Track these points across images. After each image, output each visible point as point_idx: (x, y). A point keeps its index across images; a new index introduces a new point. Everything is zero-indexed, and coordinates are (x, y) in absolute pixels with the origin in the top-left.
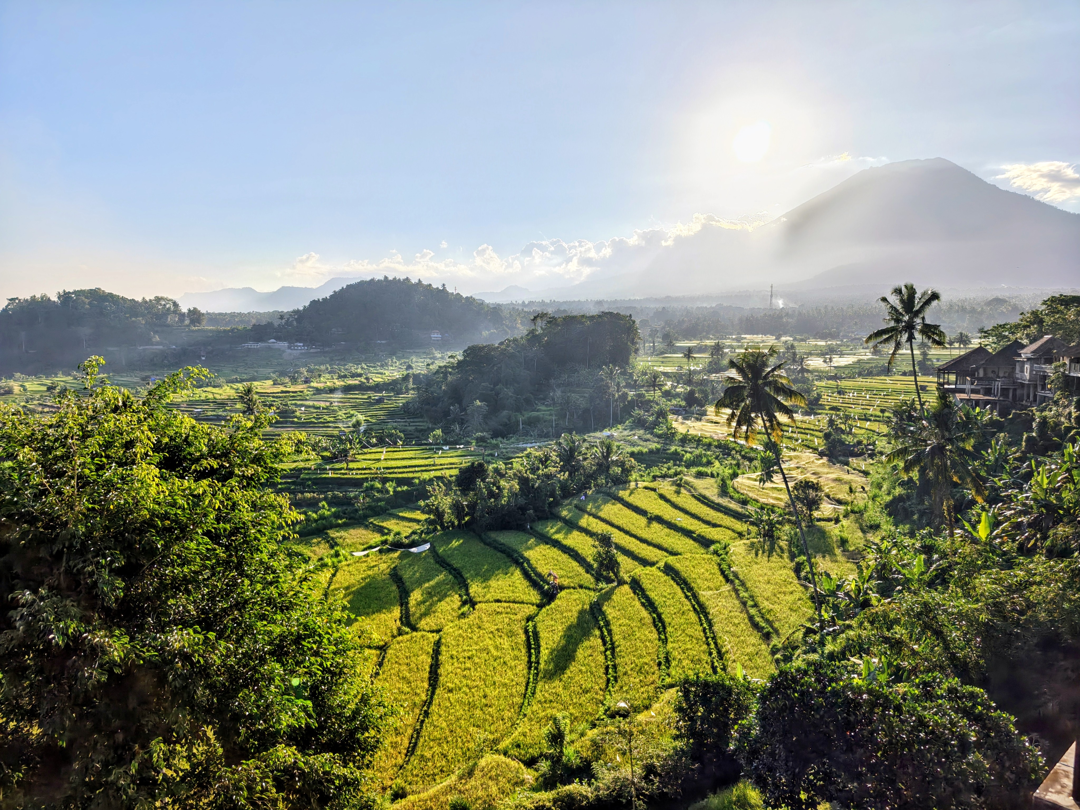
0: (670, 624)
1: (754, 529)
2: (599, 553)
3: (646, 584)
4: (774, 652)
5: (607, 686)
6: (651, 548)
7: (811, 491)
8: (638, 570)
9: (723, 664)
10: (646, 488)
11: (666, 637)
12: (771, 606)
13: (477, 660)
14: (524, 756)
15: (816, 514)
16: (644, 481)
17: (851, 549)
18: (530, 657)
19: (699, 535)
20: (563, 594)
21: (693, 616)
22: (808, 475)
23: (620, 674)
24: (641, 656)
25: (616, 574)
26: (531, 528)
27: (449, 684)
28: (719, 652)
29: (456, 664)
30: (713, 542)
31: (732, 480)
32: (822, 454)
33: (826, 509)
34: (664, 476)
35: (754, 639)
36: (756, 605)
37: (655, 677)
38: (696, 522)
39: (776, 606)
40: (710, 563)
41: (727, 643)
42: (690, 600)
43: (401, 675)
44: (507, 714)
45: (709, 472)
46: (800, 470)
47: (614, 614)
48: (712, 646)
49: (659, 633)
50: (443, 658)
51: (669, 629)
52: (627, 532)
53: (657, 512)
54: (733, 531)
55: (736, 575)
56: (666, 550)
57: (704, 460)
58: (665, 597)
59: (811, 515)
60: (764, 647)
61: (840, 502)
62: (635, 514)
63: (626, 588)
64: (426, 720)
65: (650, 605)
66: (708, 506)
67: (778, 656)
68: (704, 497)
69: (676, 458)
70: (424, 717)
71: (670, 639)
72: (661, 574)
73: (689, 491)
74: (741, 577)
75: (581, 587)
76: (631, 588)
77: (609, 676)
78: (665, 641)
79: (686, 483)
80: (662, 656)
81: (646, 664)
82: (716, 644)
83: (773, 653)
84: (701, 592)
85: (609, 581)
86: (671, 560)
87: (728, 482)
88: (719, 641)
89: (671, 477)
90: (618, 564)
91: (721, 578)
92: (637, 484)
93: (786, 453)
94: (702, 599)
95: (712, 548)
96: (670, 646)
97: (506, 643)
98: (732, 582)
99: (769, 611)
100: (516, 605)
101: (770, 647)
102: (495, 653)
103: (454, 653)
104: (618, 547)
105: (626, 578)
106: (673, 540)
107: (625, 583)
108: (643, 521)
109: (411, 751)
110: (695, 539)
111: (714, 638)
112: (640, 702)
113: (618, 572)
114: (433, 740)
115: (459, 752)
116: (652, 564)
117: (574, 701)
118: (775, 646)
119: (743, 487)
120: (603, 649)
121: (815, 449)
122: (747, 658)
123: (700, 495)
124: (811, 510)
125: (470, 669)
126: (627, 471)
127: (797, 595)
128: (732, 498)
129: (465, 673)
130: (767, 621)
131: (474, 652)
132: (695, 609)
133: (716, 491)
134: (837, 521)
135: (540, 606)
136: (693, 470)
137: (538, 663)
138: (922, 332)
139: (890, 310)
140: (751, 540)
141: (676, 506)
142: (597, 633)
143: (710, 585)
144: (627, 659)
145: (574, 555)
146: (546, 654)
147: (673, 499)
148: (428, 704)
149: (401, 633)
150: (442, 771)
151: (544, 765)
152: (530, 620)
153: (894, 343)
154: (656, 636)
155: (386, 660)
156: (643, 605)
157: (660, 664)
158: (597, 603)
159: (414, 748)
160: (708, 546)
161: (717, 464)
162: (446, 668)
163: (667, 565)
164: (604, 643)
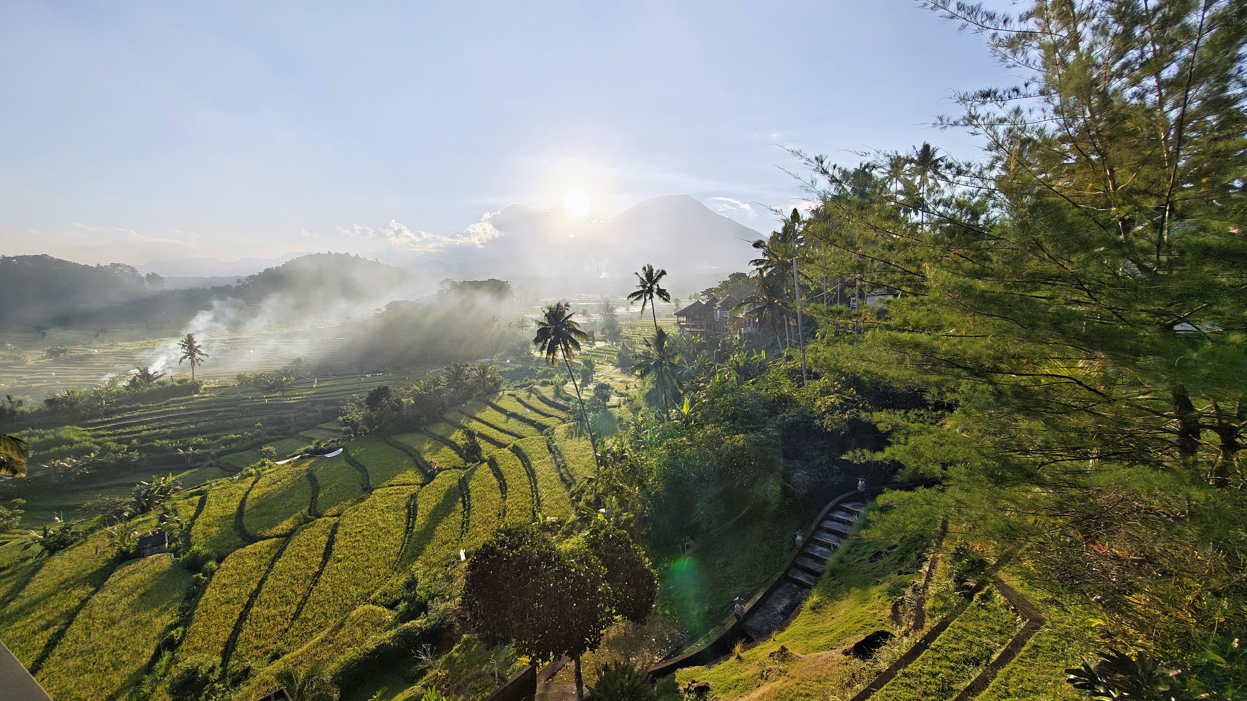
0: (510, 486)
1: (572, 417)
2: (466, 444)
3: (499, 461)
5: (461, 537)
6: (507, 435)
7: (606, 390)
8: (496, 451)
10: (509, 395)
11: (506, 495)
12: (574, 466)
13: (366, 533)
14: (389, 601)
15: (608, 404)
16: (509, 390)
17: (623, 423)
18: (408, 524)
19: (538, 424)
20: (440, 474)
21: (526, 478)
22: (607, 380)
23: (470, 526)
24: (487, 512)
25: (479, 456)
26: (425, 429)
27: (339, 556)
28: (538, 501)
29: (348, 539)
30: (546, 427)
31: (563, 385)
32: (617, 367)
33: (614, 400)
34: (522, 387)
35: (561, 489)
36: (565, 467)
38: (538, 415)
39: (577, 466)
40: (542, 442)
41: (544, 493)
42: (526, 468)
43: (300, 555)
44: (382, 571)
45: (550, 381)
46: (602, 377)
47: (474, 484)
48: (535, 497)
49: (502, 493)
50: (339, 535)
51: (509, 490)
52: (492, 426)
53: (514, 410)
54: (560, 418)
55: (556, 447)
56: (516, 435)
57: (549, 373)
58: (510, 468)
59: (605, 405)
60: (566, 493)
61: (622, 395)
62: (499, 413)
63: (486, 464)
64: (315, 588)
65: (499, 474)
66: (547, 403)
67: (574, 498)
68: (545, 398)
69: (532, 374)
70: (313, 585)
71: (509, 497)
72: (509, 452)
73: (536, 394)
74: (559, 448)
75: (455, 467)
76: (489, 464)
77: (463, 529)
78: (505, 498)
79: (535, 389)
80: (501, 509)
81: (490, 516)
82: (537, 495)
83: (571, 496)
84: (533, 462)
85: (474, 461)
86: (518, 442)
87: (561, 387)
88: (539, 494)
89: (526, 387)
90: (481, 449)
91: (547, 451)
92: (503, 393)
93: (597, 366)
94: (533, 466)
95: (545, 431)
96: (507, 501)
97: (391, 516)
98: (553, 453)
99: (572, 469)
100: (404, 487)
101: (570, 492)
102: (381, 525)
103: (348, 530)
105: (486, 457)
106: (521, 428)
107: (486, 461)
108: (504, 417)
110: (535, 426)
111: (537, 492)
113: (481, 455)
114: (317, 603)
115: (338, 608)
116: (505, 446)
117: (435, 551)
118: (572, 491)
119: (568, 390)
120: (463, 510)
121: (613, 363)
123: (543, 397)
124: (605, 402)
125: (358, 541)
126: (497, 385)
127: (590, 457)
128: (561, 398)
129: (354, 544)
130: (571, 476)
131: (365, 527)
132: (528, 473)
133: (553, 393)
134: (619, 406)
135: (422, 485)
136: (541, 381)
137: (413, 528)
138: (657, 293)
139: (639, 280)
140: (570, 424)
141: (526, 406)
142: (460, 499)
143: (540, 456)
144: (477, 515)
145: (453, 445)
146: (420, 520)
147: (526, 401)
148: (318, 574)
149: (307, 521)
150: (320, 627)
151: (402, 606)
152: (413, 497)
153: (643, 300)
154: (499, 495)
155: (290, 544)
156: (495, 475)
157: (499, 515)
158: (464, 478)
159: (299, 613)
160: (543, 430)
161: (557, 375)
162: (340, 543)
163: (515, 446)
164: (464, 506)
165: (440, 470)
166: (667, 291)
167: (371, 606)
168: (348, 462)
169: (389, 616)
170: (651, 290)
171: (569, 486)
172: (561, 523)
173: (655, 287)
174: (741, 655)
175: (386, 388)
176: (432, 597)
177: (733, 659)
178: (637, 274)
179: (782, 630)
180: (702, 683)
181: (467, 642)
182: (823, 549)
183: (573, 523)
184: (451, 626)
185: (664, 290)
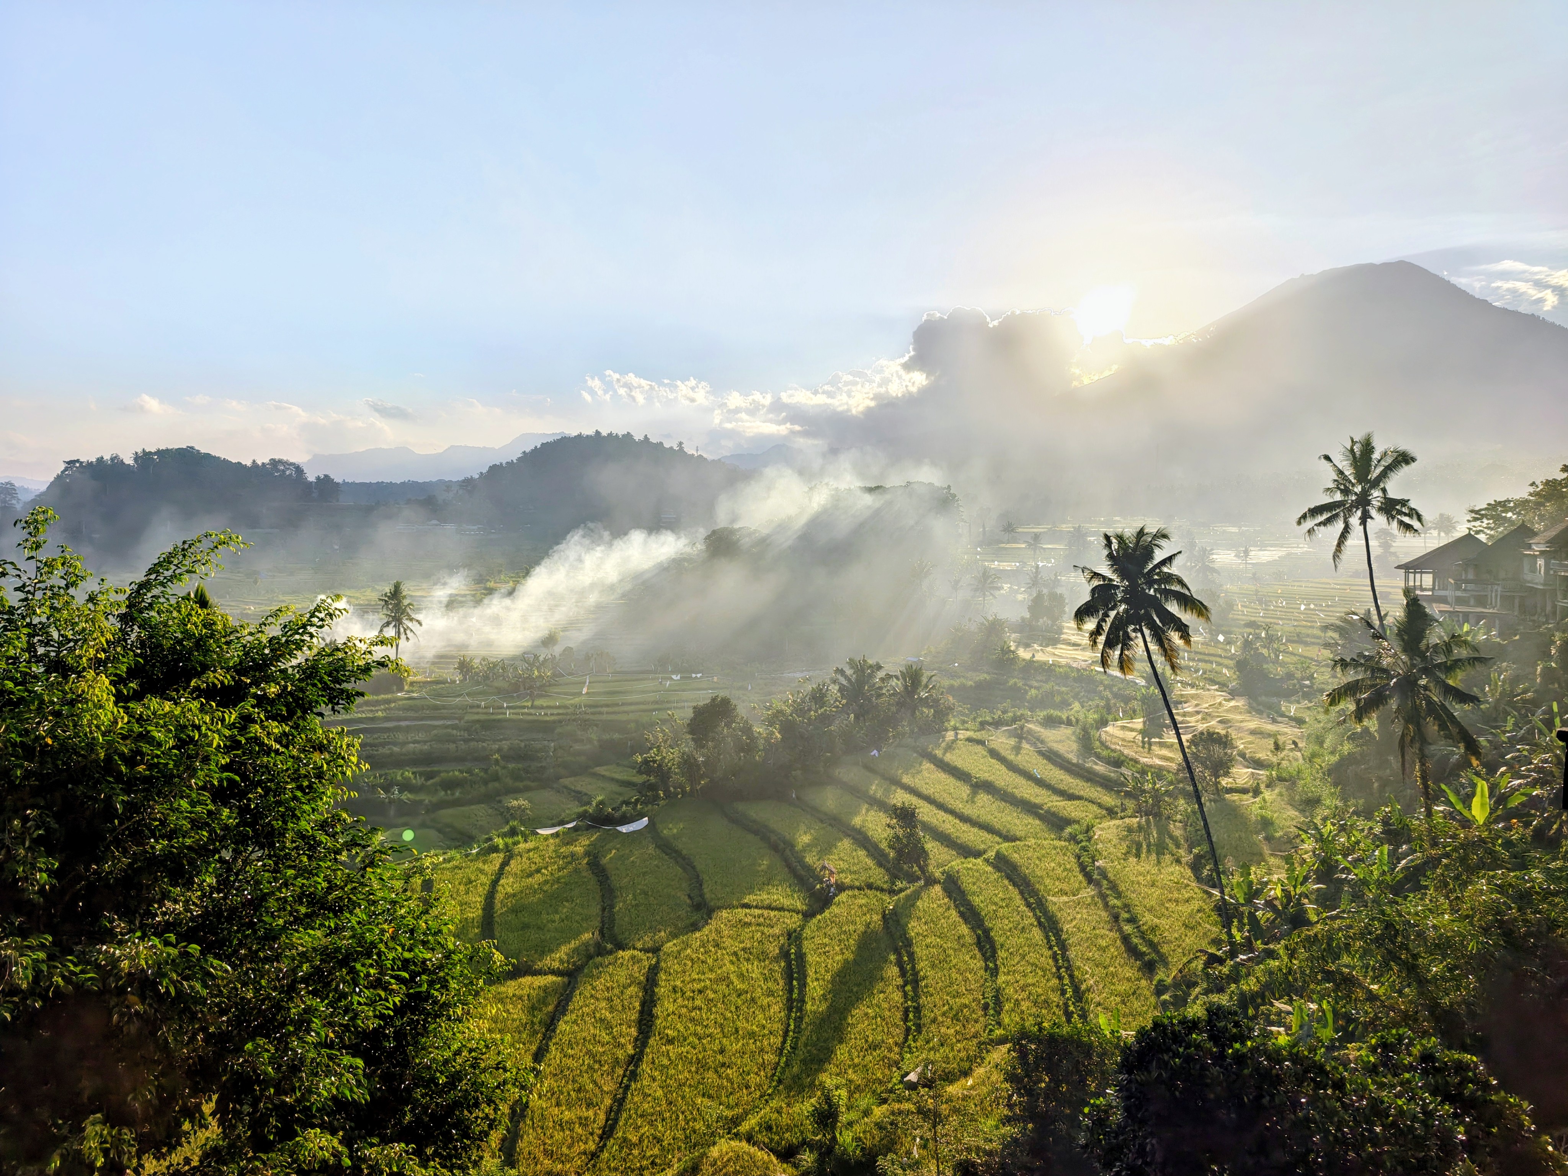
0: (1002, 946)
1: (1130, 804)
2: (897, 837)
3: (967, 883)
4: (1160, 989)
5: (906, 1039)
6: (976, 830)
7: (1217, 748)
8: (957, 864)
9: (1082, 1009)
10: (969, 740)
11: (996, 965)
12: (1156, 921)
13: (711, 995)
14: (778, 1143)
15: (1225, 782)
16: (967, 730)
17: (1277, 835)
18: (791, 991)
19: (1048, 812)
20: (843, 897)
21: (1037, 934)
22: (1213, 723)
23: (924, 1021)
24: (958, 995)
25: (922, 869)
26: (798, 798)
27: (669, 1032)
28: (1076, 990)
29: (680, 1000)
30: (1069, 822)
31: (1098, 729)
32: (1233, 694)
33: (1241, 775)
34: (997, 724)
35: (1129, 971)
36: (1132, 920)
37: (978, 1027)
38: (1045, 791)
39: (1163, 921)
40: (1064, 854)
41: (1088, 976)
42: (1033, 910)
43: (598, 1015)
44: (753, 1079)
45: (1064, 717)
46: (1200, 717)
47: (918, 929)
48: (1066, 981)
49: (986, 960)
50: (662, 990)
51: (1002, 954)
52: (941, 807)
53: (985, 776)
54: (1100, 806)
55: (1103, 873)
56: (999, 833)
57: (1058, 699)
58: (996, 904)
59: (1217, 783)
60: (1144, 983)
61: (1261, 764)
62: (952, 779)
63: (937, 889)
64: (633, 1086)
65: (971, 916)
66: (1062, 767)
67: (1166, 997)
68: (1057, 754)
70: (630, 1080)
71: (1002, 969)
72: (989, 869)
73: (1034, 744)
74: (1110, 875)
75: (870, 886)
76: (945, 889)
77: (909, 1024)
78: (994, 972)
79: (1030, 731)
80: (990, 994)
81: (966, 1006)
82: (1071, 976)
83: (1159, 992)
84: (1050, 898)
85: (912, 878)
86: (1005, 847)
87: (1093, 732)
88: (1076, 973)
89: (1007, 725)
90: (925, 855)
91: (1081, 877)
92: (957, 734)
94: (1052, 908)
95: (1069, 830)
96: (1001, 978)
97: (755, 970)
98: (1098, 884)
99: (1154, 929)
100: (772, 913)
101: (1154, 983)
102: (739, 985)
103: (678, 983)
104: (928, 828)
105: (938, 874)
106: (1009, 818)
107: (936, 881)
108: (965, 791)
109: (608, 1132)
110: (1041, 817)
111: (1069, 969)
112: (955, 1065)
113: (926, 865)
114: (642, 1116)
115: (680, 1134)
116: (978, 854)
117: (856, 1061)
118: (1160, 981)
119: (1114, 740)
120: (900, 981)
121: (1223, 686)
122: (1118, 999)
123: (1051, 751)
124: (1217, 777)
125: (700, 1009)
126: (942, 714)
127: (1195, 905)
128: (1098, 756)
129: (693, 1014)
130: (1150, 944)
131: (708, 982)
132: (1040, 924)
133: (1075, 746)
134: (1256, 792)
135: (808, 915)
136: (1042, 714)
137: (803, 1001)
138: (1384, 511)
139: (1334, 475)
140: (1127, 820)
141: (1012, 767)
142: (892, 957)
143: (1065, 887)
144: (936, 998)
145: (862, 840)
146: (816, 988)
147: (1011, 757)
148: (635, 1060)
149: (601, 951)
150: (654, 1163)
151: (807, 1159)
152: (794, 937)
153: (1340, 525)
154: (980, 963)
155: (578, 992)
156: (962, 915)
158: (894, 912)
159: (613, 1127)
160: (1061, 829)
161: (1076, 706)
162: (666, 1007)
163: (999, 856)
164: (903, 973)
165: (841, 888)
166: (1414, 505)
167: (744, 1146)
168: (660, 847)
170: (1364, 502)
173: (1377, 494)
178: (1327, 458)
185: (1403, 502)
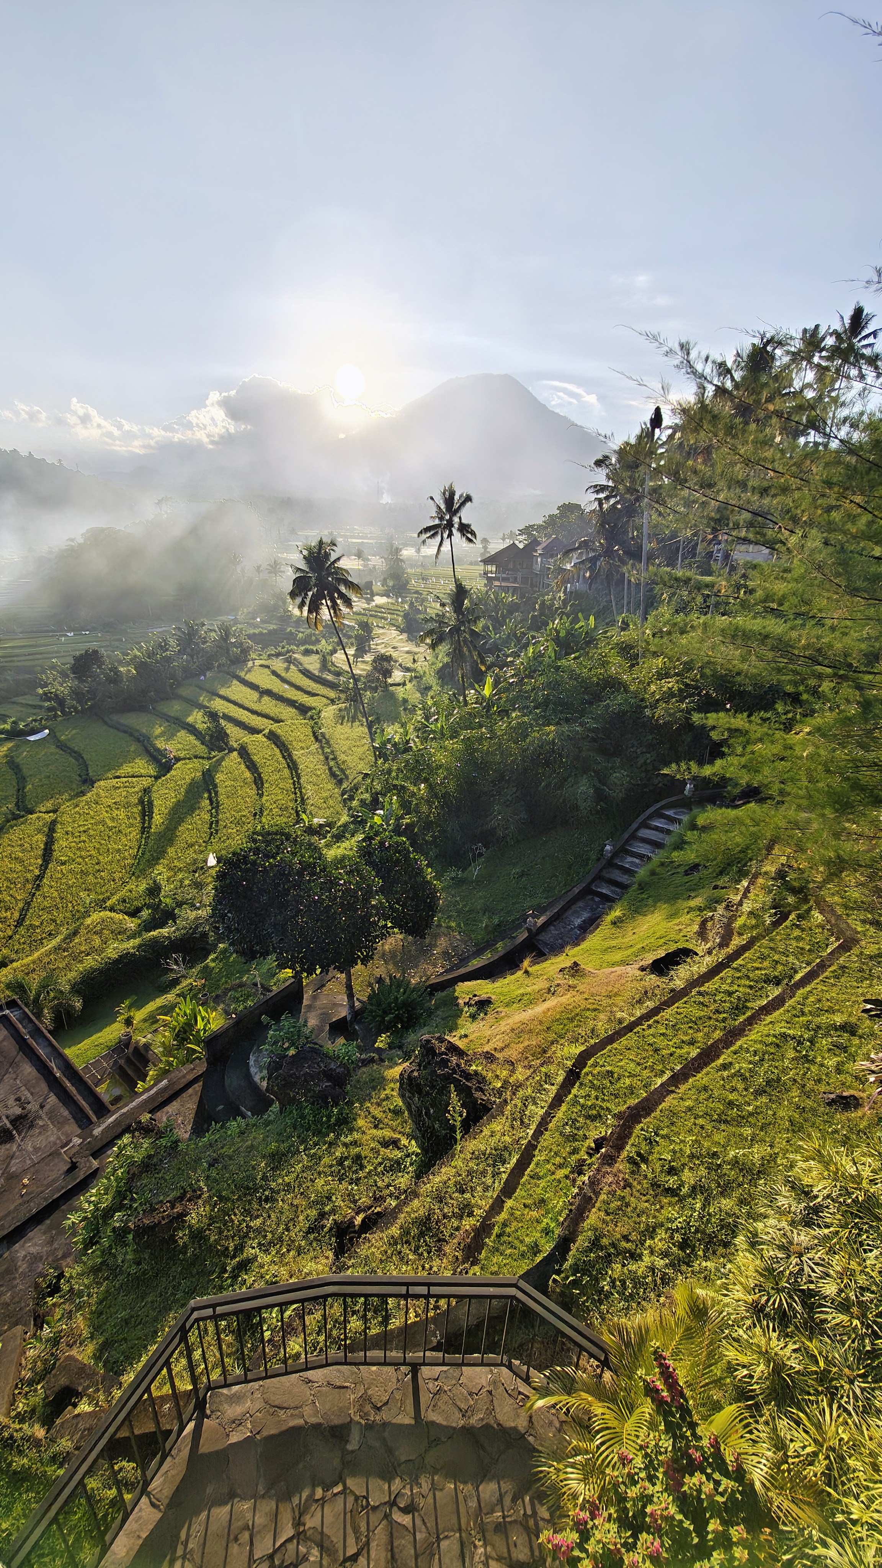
0: (267, 781)
1: (343, 696)
2: (209, 728)
3: (251, 749)
4: (344, 792)
5: (210, 838)
6: (260, 718)
7: (387, 662)
8: (247, 738)
9: (305, 808)
10: (261, 666)
11: (262, 792)
12: (346, 758)
13: (91, 832)
14: (129, 908)
15: (389, 681)
16: (260, 660)
17: (408, 706)
18: (144, 823)
19: (300, 704)
20: (179, 765)
21: (286, 772)
22: (389, 649)
23: (220, 827)
24: (240, 810)
25: (226, 744)
26: (153, 708)
27: (63, 858)
28: (302, 799)
29: (71, 839)
30: (310, 709)
31: (331, 655)
32: (402, 631)
33: (397, 676)
34: (278, 655)
35: (330, 785)
36: (335, 759)
37: (250, 825)
38: (299, 693)
39: (349, 757)
40: (305, 727)
41: (309, 791)
42: (286, 760)
44: (117, 876)
45: (315, 649)
46: (383, 645)
47: (222, 778)
48: (298, 795)
49: (257, 789)
50: (58, 835)
51: (267, 785)
52: (241, 706)
53: (269, 687)
54: (328, 698)
55: (323, 735)
56: (272, 719)
57: (313, 638)
58: (266, 758)
59: (385, 682)
60: (336, 790)
61: (408, 670)
62: (249, 690)
63: (235, 753)
64: (38, 893)
65: (252, 766)
66: (310, 678)
67: (346, 796)
68: (308, 671)
69: (291, 638)
70: (35, 890)
71: (266, 793)
72: (265, 739)
73: (297, 666)
74: (327, 737)
75: (196, 757)
76: (239, 753)
77: (212, 830)
78: (261, 796)
79: (295, 659)
80: (258, 807)
81: (244, 816)
82: (301, 792)
83: (343, 795)
84: (295, 752)
85: (221, 750)
86: (274, 727)
87: (328, 657)
88: (303, 791)
89: (283, 655)
90: (227, 735)
91: (312, 739)
92: (254, 663)
93: (377, 631)
94: (295, 757)
95: (310, 713)
96: (265, 798)
97: (122, 814)
98: (320, 741)
99: (344, 762)
100: (134, 779)
101: (341, 790)
102: (110, 824)
103: (69, 829)
104: (233, 719)
105: (235, 745)
106: (279, 710)
107: (235, 750)
108: (255, 695)
109: (20, 923)
110: (296, 708)
111: (300, 788)
113: (228, 742)
114: (43, 909)
115: (68, 915)
116: (259, 732)
117: (179, 855)
118: (344, 788)
119: (338, 661)
120: (210, 808)
121: (398, 627)
122: (323, 800)
123: (305, 669)
124: (386, 678)
125: (84, 842)
126: (245, 651)
127: (366, 747)
128: (329, 671)
129: (79, 845)
130: (343, 771)
131: (90, 826)
132: (288, 766)
133: (318, 666)
134: (404, 684)
135: (157, 778)
136: (302, 648)
137: (150, 827)
138: (459, 530)
139: (435, 509)
140: (340, 705)
141: (284, 680)
142: (206, 795)
143: (303, 744)
144: (228, 815)
145: (192, 729)
146: (158, 819)
147: (283, 674)
148: (40, 877)
149: (16, 817)
150: (50, 934)
151: (145, 913)
152: (147, 791)
153: (439, 538)
154: (254, 792)
156: (247, 767)
157: (255, 814)
158: (208, 770)
159: (23, 919)
160: (307, 712)
161: (323, 642)
162: (61, 843)
163: (271, 732)
164: (211, 803)
165: (178, 759)
166: (473, 527)
167: (108, 913)
168: (58, 747)
169: (131, 924)
170: (450, 524)
171: (340, 782)
172: (330, 825)
173: (456, 520)
174: (529, 969)
175: (95, 652)
176: (180, 905)
177: (520, 973)
178: (432, 498)
179: (578, 945)
180: (484, 997)
181: (224, 951)
182: (635, 860)
183: (345, 825)
184: (204, 935)
185: (469, 526)
